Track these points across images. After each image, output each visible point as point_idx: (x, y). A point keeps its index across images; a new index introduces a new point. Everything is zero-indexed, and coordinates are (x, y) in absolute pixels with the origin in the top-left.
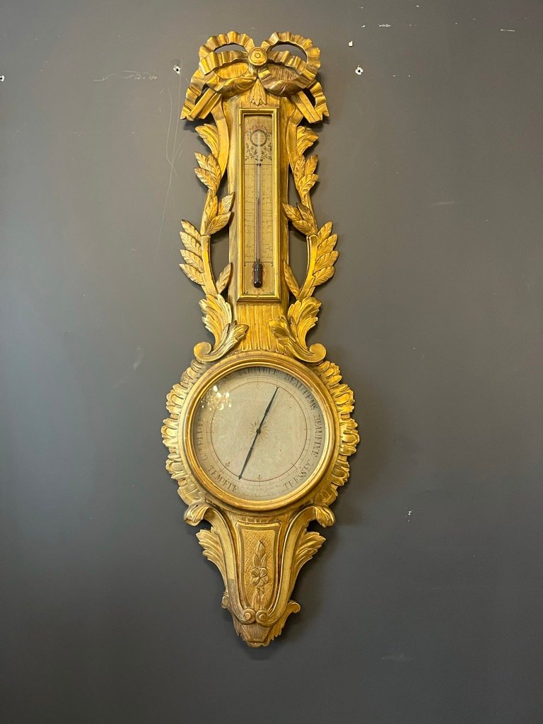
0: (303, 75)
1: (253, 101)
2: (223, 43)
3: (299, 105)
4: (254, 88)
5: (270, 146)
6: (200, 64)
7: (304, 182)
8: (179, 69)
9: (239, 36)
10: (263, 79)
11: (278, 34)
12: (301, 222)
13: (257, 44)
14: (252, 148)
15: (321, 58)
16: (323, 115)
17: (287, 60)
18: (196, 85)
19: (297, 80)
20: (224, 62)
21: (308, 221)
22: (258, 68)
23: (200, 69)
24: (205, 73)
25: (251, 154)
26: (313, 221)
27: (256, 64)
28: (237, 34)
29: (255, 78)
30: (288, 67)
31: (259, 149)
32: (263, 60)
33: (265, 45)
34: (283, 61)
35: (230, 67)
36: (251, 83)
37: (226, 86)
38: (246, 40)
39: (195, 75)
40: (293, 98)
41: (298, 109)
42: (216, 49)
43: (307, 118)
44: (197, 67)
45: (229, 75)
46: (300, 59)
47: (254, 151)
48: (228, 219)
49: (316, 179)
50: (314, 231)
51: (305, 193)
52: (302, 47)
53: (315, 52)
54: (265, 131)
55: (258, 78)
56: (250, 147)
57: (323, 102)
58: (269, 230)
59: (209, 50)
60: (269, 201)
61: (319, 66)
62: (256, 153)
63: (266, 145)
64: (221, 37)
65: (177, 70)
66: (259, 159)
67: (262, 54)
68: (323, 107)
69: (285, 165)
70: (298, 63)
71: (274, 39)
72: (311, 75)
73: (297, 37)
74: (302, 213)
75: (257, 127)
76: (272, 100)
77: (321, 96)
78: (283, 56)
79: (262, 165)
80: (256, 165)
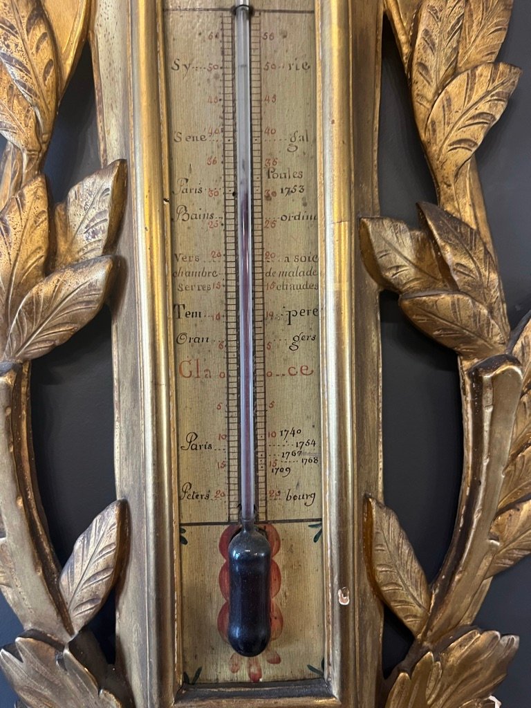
7: (457, 103)
12: (445, 299)
21: (477, 290)
26: (496, 294)
48: (98, 295)
49: (509, 88)
50: (497, 333)
51: (464, 154)
58: (300, 358)
60: (295, 205)
69: (371, 21)
74: (450, 256)
79: (260, 14)
80: (227, 14)
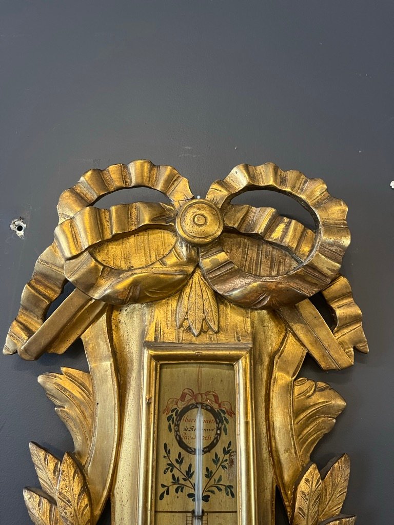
0: (312, 267)
1: (186, 324)
2: (118, 184)
3: (298, 328)
4: (187, 290)
5: (230, 451)
6: (58, 231)
8: (24, 226)
9: (155, 171)
10: (210, 271)
11: (247, 168)
13: (199, 190)
14: (180, 461)
15: (351, 225)
16: (354, 348)
17: (270, 228)
18: (46, 277)
19: (297, 276)
20: (114, 232)
22: (198, 247)
23: (55, 243)
24: (68, 255)
25: (175, 480)
27: (196, 240)
28: (153, 166)
29: (190, 269)
30: (271, 243)
31: (199, 462)
32: (215, 229)
33: (217, 193)
34: (260, 229)
35: (132, 240)
36: (182, 281)
37: (117, 292)
38: (170, 181)
39: (46, 254)
40: (285, 312)
41: (295, 335)
42: (99, 198)
43: (316, 355)
44: (50, 239)
45: (127, 258)
46: (300, 227)
47: (184, 467)
52: (303, 197)
53: (337, 211)
54: (216, 407)
55: (198, 266)
56: (174, 456)
57: (354, 320)
59: (81, 199)
61: (346, 241)
62: (189, 474)
63: (219, 449)
64: (113, 171)
65: (20, 228)
66: (199, 493)
67: (210, 218)
68: (354, 331)
70: (298, 235)
71: (239, 178)
72: (328, 265)
73: (291, 175)
75: (194, 396)
76: (234, 318)
77: (348, 305)
78: (262, 217)
79: (208, 514)
80: (190, 514)
